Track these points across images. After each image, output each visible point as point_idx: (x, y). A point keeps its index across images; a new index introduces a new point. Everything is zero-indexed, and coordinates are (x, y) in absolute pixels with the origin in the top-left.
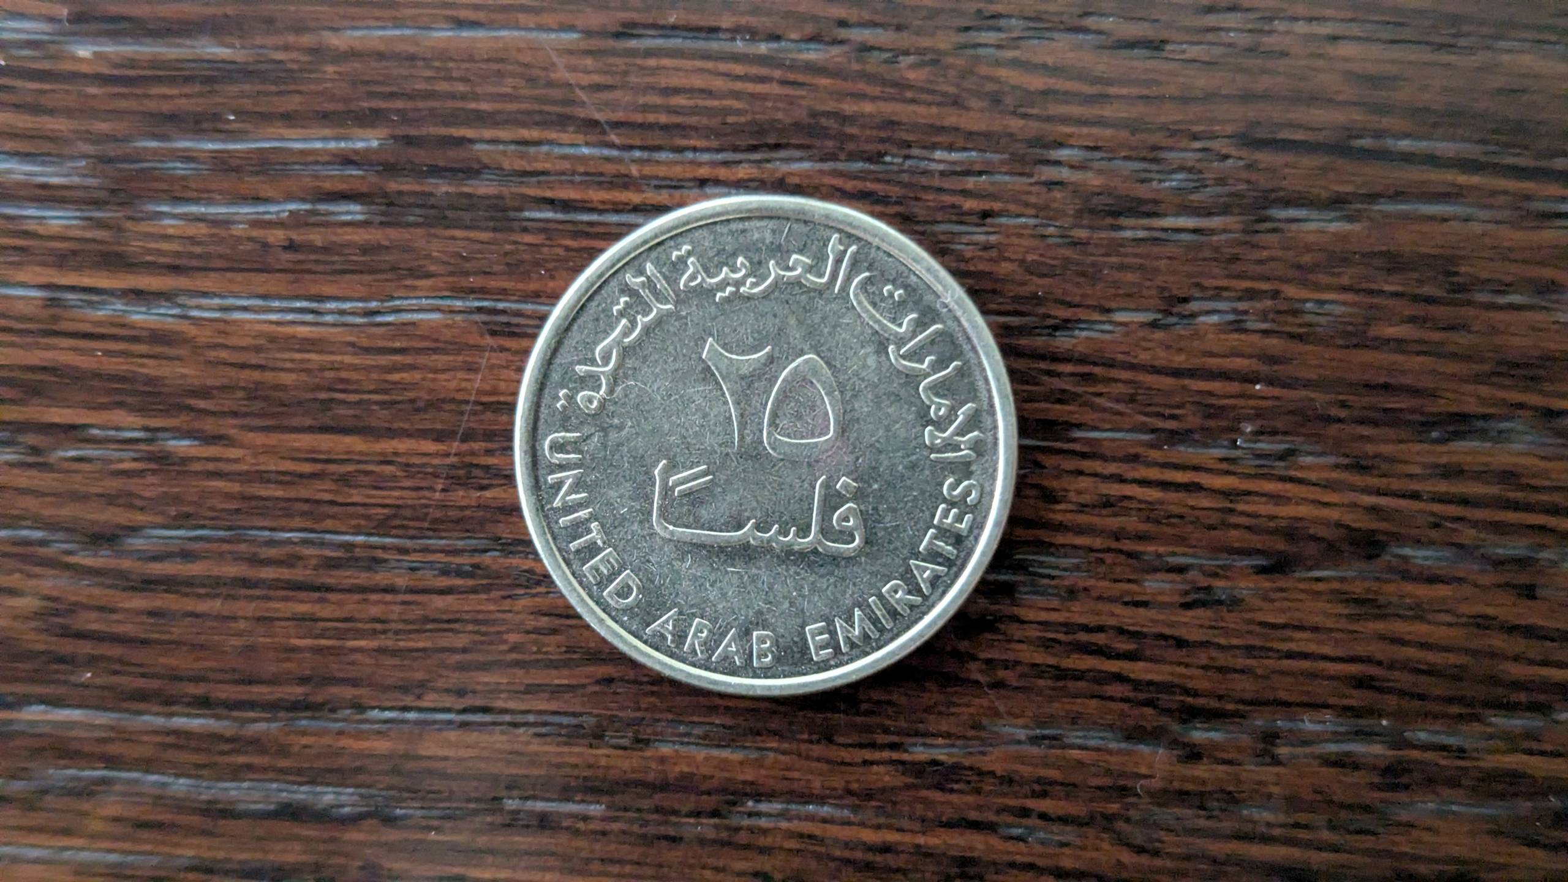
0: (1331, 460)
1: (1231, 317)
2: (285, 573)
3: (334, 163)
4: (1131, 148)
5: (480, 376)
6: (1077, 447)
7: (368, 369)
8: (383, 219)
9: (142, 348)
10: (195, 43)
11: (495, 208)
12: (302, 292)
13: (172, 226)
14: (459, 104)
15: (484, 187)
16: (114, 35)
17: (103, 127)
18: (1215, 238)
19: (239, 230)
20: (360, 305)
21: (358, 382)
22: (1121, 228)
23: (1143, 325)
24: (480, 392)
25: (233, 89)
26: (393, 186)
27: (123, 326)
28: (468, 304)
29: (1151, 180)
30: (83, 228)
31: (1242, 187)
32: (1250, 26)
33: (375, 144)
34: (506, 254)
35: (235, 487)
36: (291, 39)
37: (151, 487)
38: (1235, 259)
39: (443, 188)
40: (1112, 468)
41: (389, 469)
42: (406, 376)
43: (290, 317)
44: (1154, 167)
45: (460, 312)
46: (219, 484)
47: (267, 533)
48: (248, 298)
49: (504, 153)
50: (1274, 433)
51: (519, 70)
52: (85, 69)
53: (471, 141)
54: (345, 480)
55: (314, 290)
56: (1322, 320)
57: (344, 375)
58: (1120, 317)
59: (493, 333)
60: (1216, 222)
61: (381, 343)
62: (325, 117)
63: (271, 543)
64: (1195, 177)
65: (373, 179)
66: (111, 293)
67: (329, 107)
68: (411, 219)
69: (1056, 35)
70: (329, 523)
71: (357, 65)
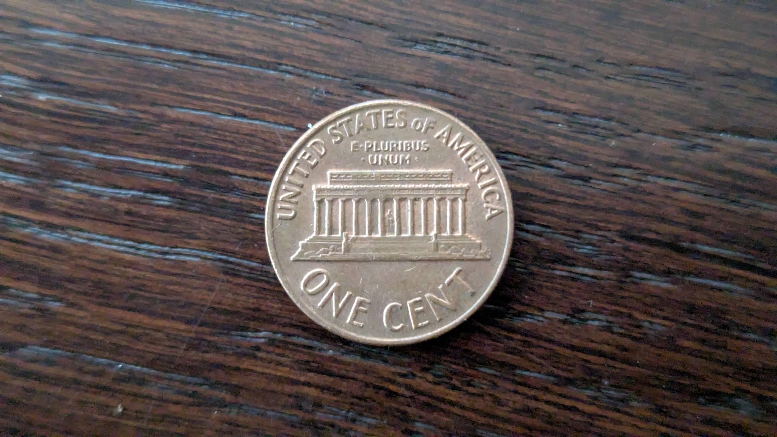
0: (647, 405)
1: (604, 323)
2: (97, 380)
3: (158, 174)
4: (567, 230)
5: (214, 294)
6: (516, 378)
7: (158, 281)
8: (180, 206)
9: (43, 252)
10: (99, 102)
11: (238, 210)
12: (131, 237)
13: (72, 193)
14: (227, 154)
15: (233, 198)
16: (59, 92)
17: (44, 137)
18: (602, 282)
19: (104, 200)
20: (160, 248)
21: (151, 287)
22: (554, 269)
23: (560, 321)
24: (213, 302)
25: (114, 128)
26: (187, 190)
27: (37, 239)
28: (215, 256)
29: (574, 247)
30: (26, 186)
31: (620, 258)
32: (635, 177)
33: (181, 167)
34: (239, 233)
35: (79, 331)
36: (148, 108)
37: (36, 324)
38: (611, 294)
39: (211, 195)
40: (532, 393)
41: (160, 335)
42: (176, 288)
43: (122, 248)
44: (576, 240)
45: (210, 259)
46: (71, 329)
47: (90, 357)
48: (103, 235)
49: (247, 182)
50: (620, 387)
51: (262, 142)
52: (41, 106)
53: (231, 174)
54: (137, 337)
55: (137, 236)
56: (652, 332)
57: (145, 282)
58: (548, 314)
59: (226, 273)
60: (604, 274)
61: (166, 269)
62: (158, 150)
63: (91, 363)
64: (597, 249)
65: (177, 185)
66: (33, 221)
67: (162, 145)
68: (193, 208)
69: (536, 166)
70: (124, 358)
71: (180, 126)
